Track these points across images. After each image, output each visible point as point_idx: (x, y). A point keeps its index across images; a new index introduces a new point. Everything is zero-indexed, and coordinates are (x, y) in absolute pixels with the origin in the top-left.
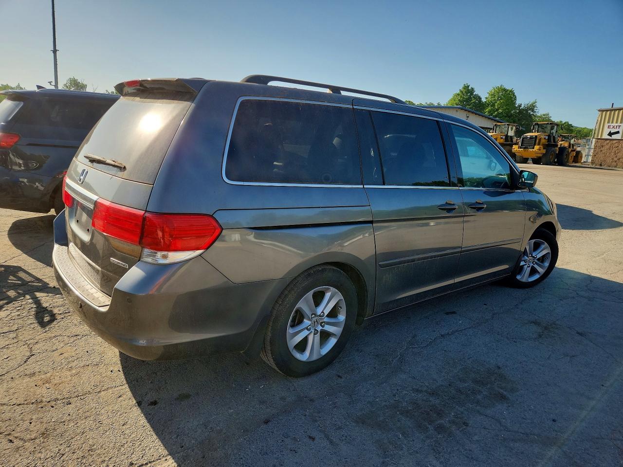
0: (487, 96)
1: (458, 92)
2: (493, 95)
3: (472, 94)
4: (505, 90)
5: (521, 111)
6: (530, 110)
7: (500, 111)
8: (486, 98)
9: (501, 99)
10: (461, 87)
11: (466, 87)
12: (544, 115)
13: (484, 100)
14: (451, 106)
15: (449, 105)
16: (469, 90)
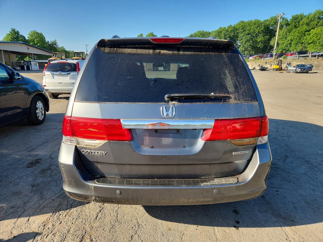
0: (28, 36)
1: (9, 33)
2: (32, 36)
3: (18, 34)
4: (37, 33)
5: (50, 45)
6: (54, 44)
7: (39, 45)
8: (28, 37)
9: (37, 38)
10: (10, 30)
11: (14, 30)
12: (61, 47)
13: (27, 38)
14: (7, 41)
15: (5, 41)
16: (15, 32)
